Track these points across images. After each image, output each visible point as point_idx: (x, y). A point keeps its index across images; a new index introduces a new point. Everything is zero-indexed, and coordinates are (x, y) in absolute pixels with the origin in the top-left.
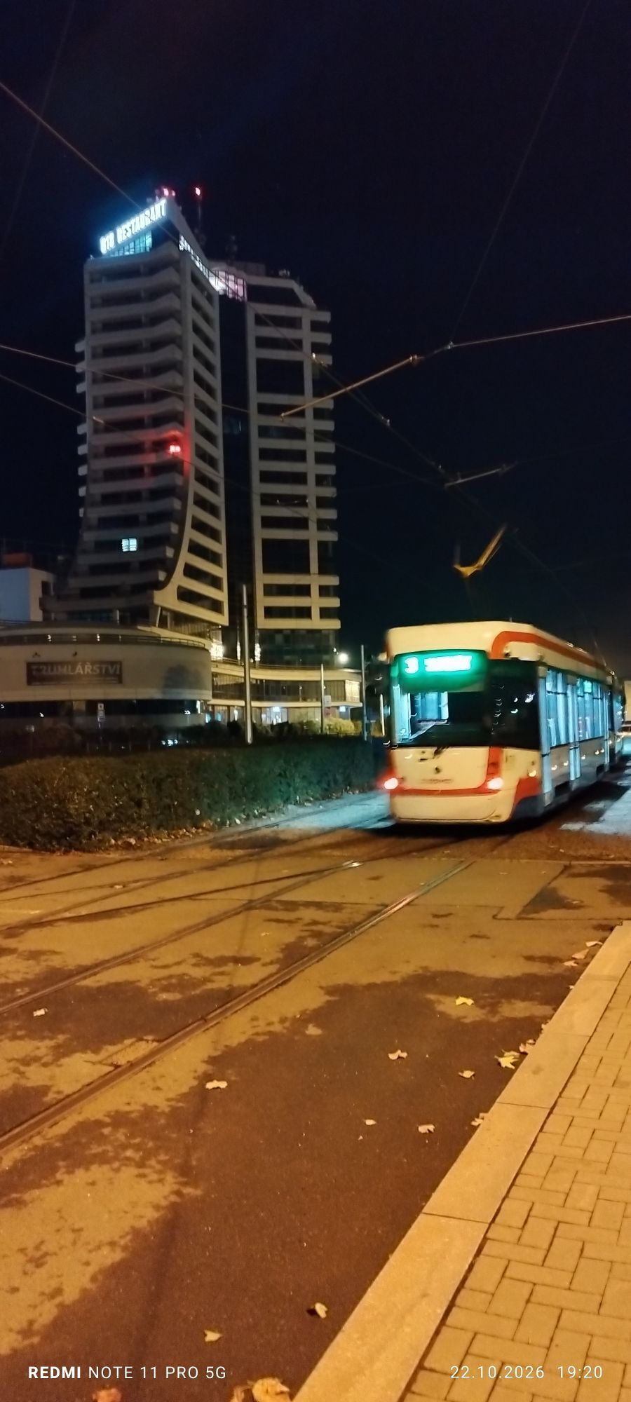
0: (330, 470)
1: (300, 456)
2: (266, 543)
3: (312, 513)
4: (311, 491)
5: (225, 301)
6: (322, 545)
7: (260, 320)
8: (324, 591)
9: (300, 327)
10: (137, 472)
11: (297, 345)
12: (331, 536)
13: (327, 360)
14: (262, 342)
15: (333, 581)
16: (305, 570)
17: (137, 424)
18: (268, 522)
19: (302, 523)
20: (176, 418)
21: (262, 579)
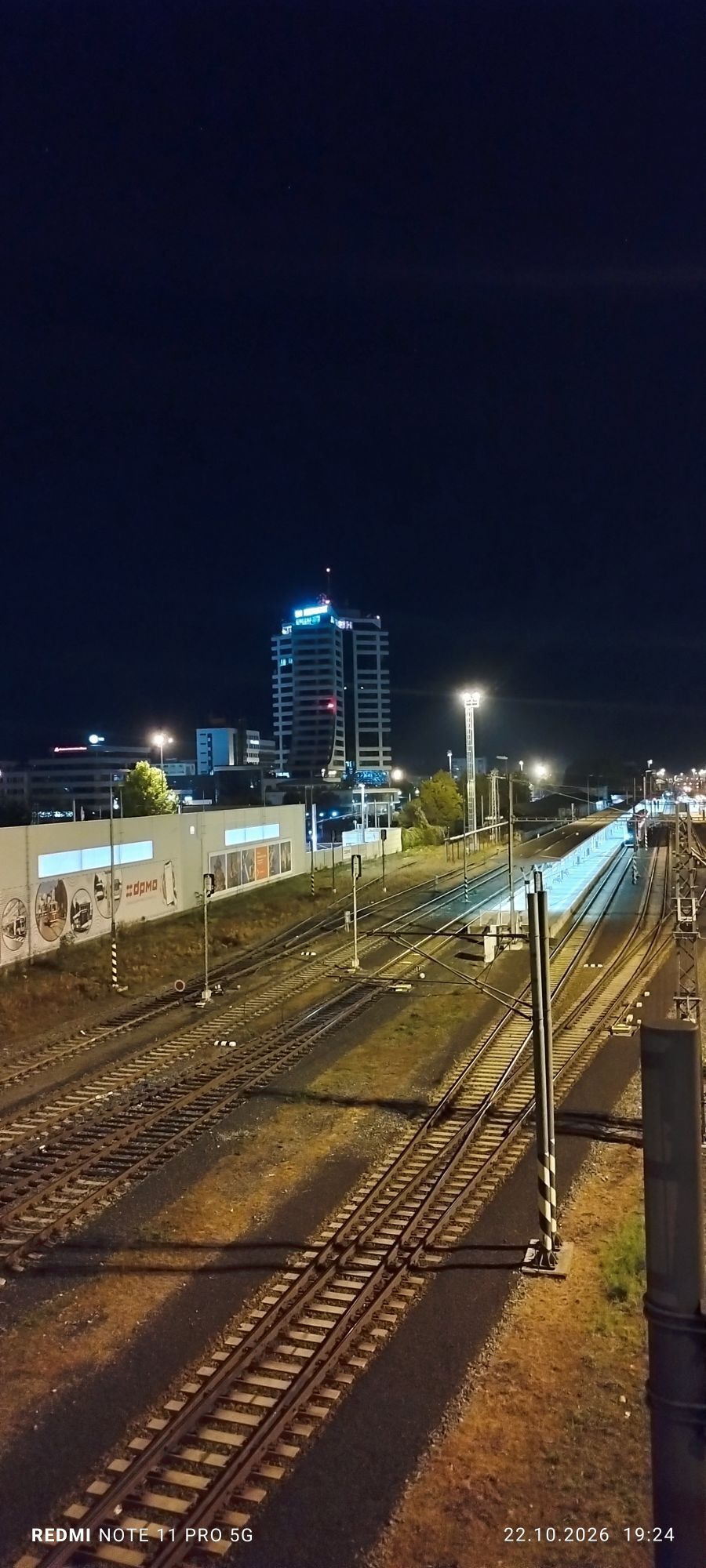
0: (387, 701)
1: (375, 696)
2: (360, 733)
3: (380, 720)
4: (380, 711)
5: (346, 633)
6: (384, 733)
7: (360, 638)
8: (385, 754)
9: (375, 640)
10: (313, 713)
11: (373, 648)
12: (388, 730)
13: (387, 653)
14: (360, 647)
15: (388, 749)
16: (378, 745)
17: (313, 693)
18: (361, 725)
19: (376, 725)
20: (329, 692)
21: (358, 749)
